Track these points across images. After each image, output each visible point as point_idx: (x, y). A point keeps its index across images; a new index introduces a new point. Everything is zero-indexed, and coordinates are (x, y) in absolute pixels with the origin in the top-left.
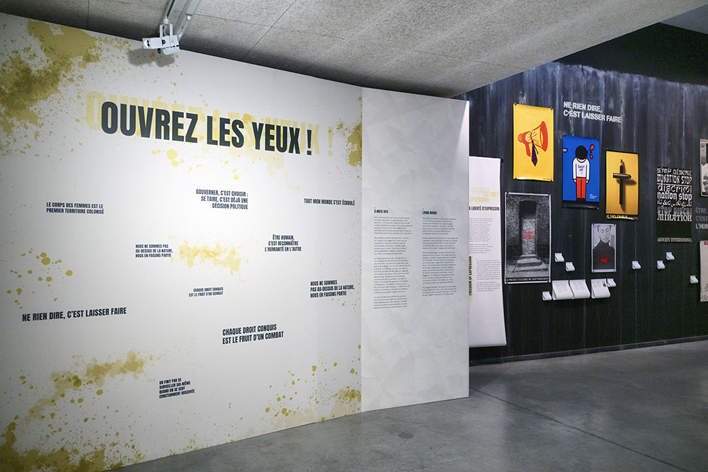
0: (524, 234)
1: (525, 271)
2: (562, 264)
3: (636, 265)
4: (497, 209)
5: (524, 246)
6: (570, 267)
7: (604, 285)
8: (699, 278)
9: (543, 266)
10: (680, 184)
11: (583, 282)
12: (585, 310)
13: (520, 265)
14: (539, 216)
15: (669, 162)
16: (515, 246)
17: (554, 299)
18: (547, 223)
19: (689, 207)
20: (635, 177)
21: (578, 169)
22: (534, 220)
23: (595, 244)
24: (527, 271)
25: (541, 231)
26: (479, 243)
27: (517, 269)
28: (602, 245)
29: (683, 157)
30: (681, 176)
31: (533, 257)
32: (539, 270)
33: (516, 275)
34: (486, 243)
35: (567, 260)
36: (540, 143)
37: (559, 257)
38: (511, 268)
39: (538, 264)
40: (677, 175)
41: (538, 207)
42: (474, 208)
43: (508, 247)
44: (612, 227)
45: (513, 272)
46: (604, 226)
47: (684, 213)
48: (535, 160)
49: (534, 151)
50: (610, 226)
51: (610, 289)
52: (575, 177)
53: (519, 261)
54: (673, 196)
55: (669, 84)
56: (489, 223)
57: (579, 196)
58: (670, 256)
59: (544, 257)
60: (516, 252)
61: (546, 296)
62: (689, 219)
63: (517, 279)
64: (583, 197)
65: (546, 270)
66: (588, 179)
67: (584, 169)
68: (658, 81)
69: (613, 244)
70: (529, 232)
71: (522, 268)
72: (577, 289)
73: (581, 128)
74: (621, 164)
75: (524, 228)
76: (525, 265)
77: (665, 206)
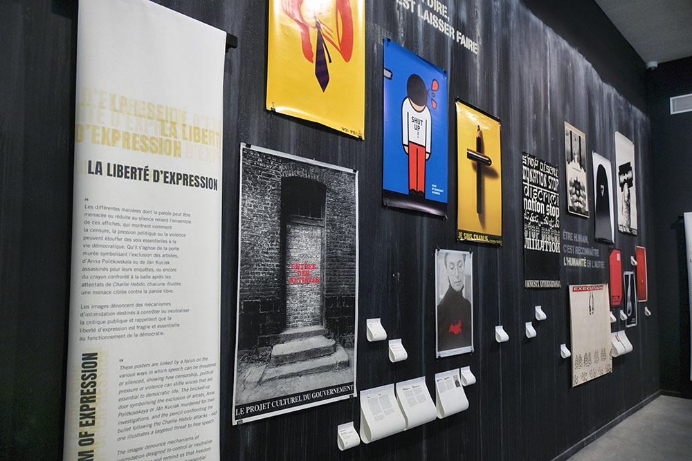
0: (292, 271)
1: (292, 375)
2: (382, 346)
3: (501, 334)
4: (210, 184)
5: (293, 304)
6: (397, 351)
7: (457, 384)
8: (569, 348)
9: (341, 355)
10: (547, 188)
11: (421, 383)
12: (424, 448)
13: (281, 360)
14: (331, 223)
15: (535, 148)
16: (265, 304)
17: (366, 441)
18: (349, 242)
19: (557, 229)
20: (496, 165)
21: (412, 125)
22: (318, 232)
23: (440, 294)
24: (299, 374)
25: (335, 262)
26: (135, 298)
27: (272, 372)
28: (454, 296)
29: (549, 143)
30: (548, 175)
31: (316, 333)
32: (329, 368)
33: (268, 392)
34: (163, 298)
35: (391, 336)
36: (334, 35)
37: (376, 329)
38: (253, 372)
39: (327, 352)
40: (544, 173)
41: (329, 199)
42: (120, 171)
43: (247, 307)
44: (467, 257)
45: (260, 382)
46: (454, 255)
47: (553, 239)
48: (323, 76)
49: (320, 52)
50: (465, 255)
51: (467, 389)
52: (406, 142)
53: (279, 350)
54: (539, 208)
55: (533, 17)
56: (178, 229)
57: (413, 186)
58: (540, 314)
59: (343, 332)
60: (269, 321)
61: (347, 436)
62: (557, 250)
63: (272, 403)
64: (421, 188)
65: (346, 364)
66: (428, 150)
67: (422, 127)
68: (521, 7)
69: (468, 294)
70: (306, 265)
71: (287, 369)
72: (412, 403)
73: (417, 38)
74: (477, 135)
75: (295, 253)
76: (293, 358)
77: (532, 223)
